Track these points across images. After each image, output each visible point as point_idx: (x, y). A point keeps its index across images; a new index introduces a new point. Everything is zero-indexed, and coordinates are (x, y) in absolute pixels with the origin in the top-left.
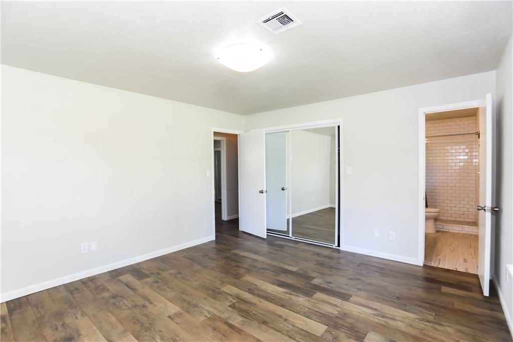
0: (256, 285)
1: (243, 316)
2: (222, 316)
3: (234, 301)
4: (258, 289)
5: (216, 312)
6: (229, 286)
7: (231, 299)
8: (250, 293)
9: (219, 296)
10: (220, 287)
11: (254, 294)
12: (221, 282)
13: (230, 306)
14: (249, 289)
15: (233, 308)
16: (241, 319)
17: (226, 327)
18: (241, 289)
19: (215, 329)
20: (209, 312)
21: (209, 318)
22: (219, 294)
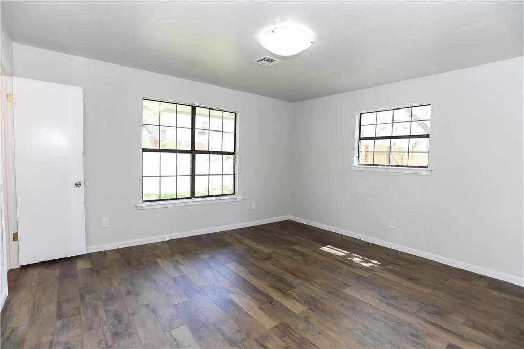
0: (260, 308)
1: (283, 278)
2: (301, 281)
3: (290, 291)
4: (260, 301)
5: (307, 284)
6: (297, 312)
7: (293, 294)
8: (272, 298)
9: (308, 299)
10: (309, 311)
11: (268, 296)
12: (309, 320)
13: (295, 287)
14: (271, 303)
15: (292, 285)
16: (285, 277)
17: (297, 274)
18: (281, 305)
19: (305, 274)
20: (313, 285)
21: (312, 281)
22: (308, 302)
